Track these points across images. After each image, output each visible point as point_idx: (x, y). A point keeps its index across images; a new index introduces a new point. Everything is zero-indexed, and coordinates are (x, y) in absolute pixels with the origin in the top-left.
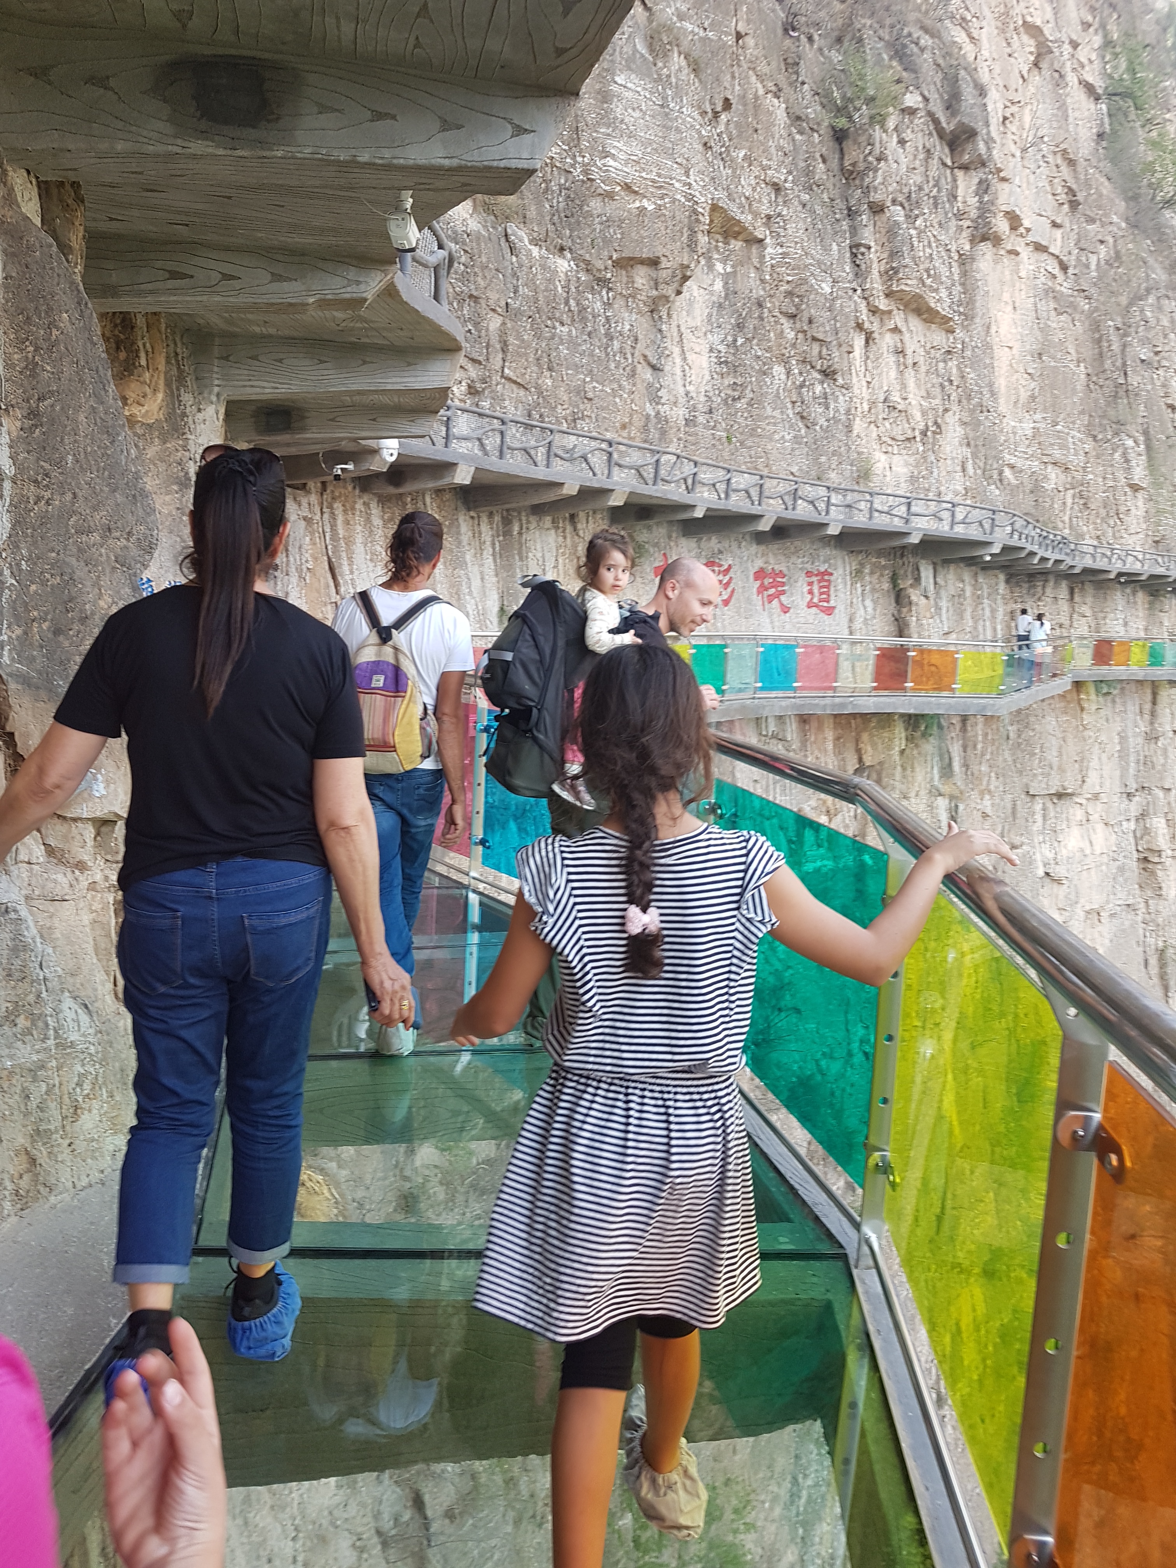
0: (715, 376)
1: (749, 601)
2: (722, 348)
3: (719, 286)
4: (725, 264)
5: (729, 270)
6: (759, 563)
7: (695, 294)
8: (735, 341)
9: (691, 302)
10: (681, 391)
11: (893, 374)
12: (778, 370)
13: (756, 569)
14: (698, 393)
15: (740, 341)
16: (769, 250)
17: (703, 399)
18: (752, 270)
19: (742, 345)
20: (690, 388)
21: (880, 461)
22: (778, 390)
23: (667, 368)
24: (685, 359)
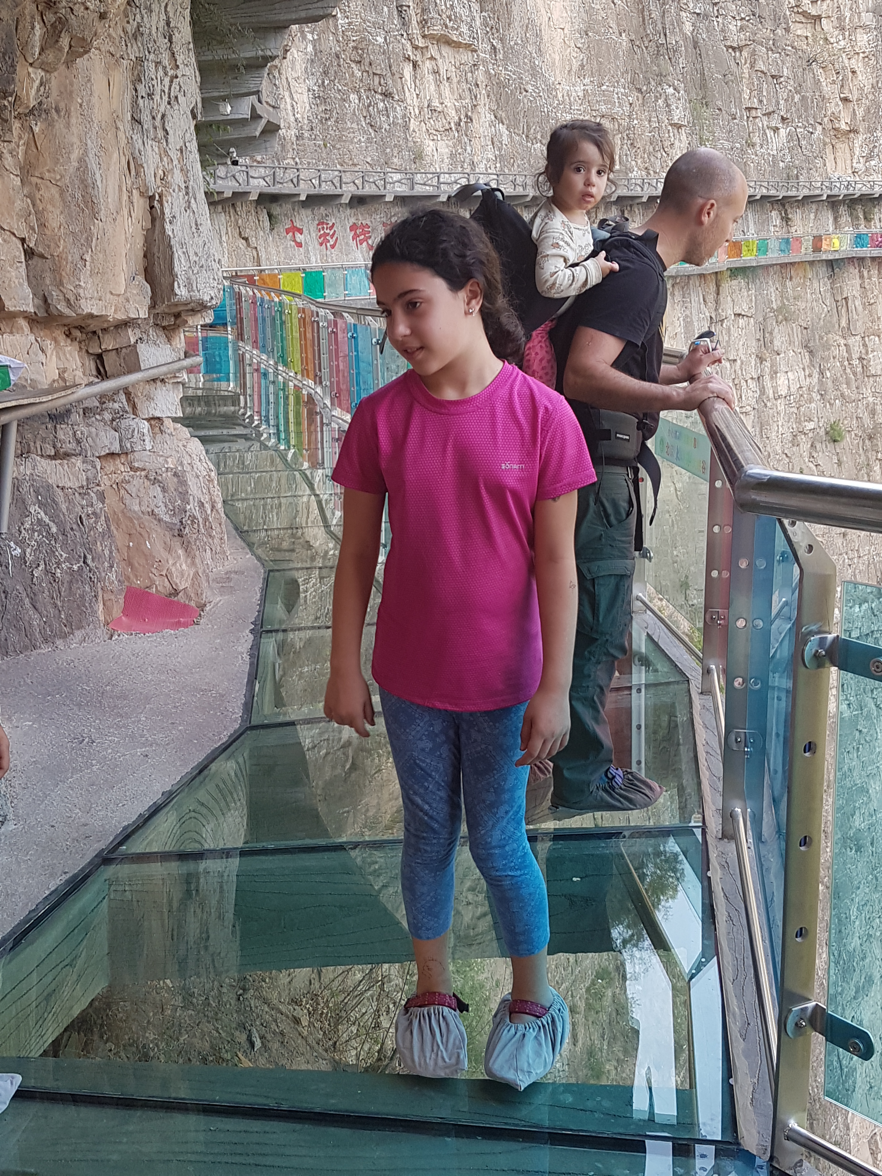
0: (313, 106)
1: (347, 244)
2: (315, 88)
3: (310, 48)
4: (313, 34)
5: (316, 37)
6: (353, 220)
7: (296, 56)
8: (323, 82)
9: (293, 62)
10: (292, 119)
11: (433, 88)
12: (353, 97)
13: (351, 224)
14: (303, 118)
15: (326, 82)
16: (340, 21)
17: (306, 122)
18: (331, 35)
19: (328, 85)
20: (298, 116)
21: (429, 146)
22: (354, 110)
23: (282, 106)
24: (293, 99)
